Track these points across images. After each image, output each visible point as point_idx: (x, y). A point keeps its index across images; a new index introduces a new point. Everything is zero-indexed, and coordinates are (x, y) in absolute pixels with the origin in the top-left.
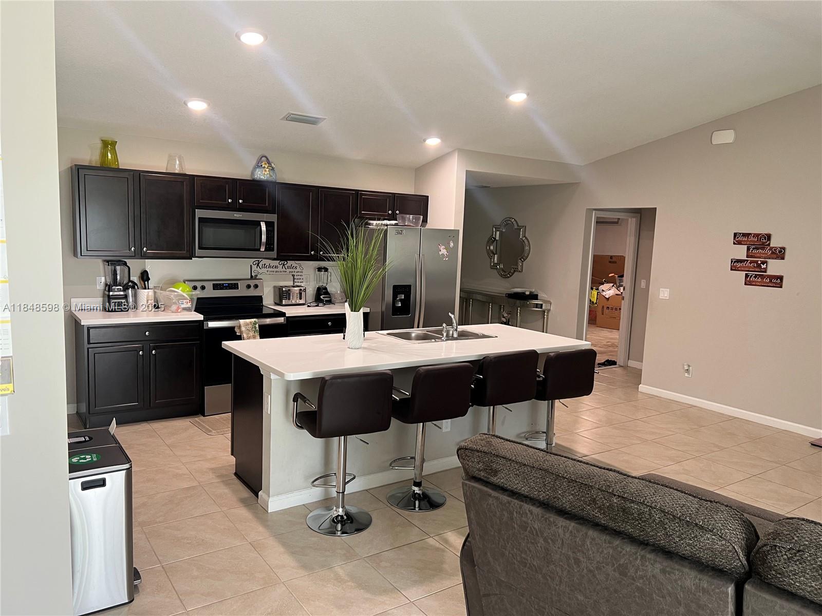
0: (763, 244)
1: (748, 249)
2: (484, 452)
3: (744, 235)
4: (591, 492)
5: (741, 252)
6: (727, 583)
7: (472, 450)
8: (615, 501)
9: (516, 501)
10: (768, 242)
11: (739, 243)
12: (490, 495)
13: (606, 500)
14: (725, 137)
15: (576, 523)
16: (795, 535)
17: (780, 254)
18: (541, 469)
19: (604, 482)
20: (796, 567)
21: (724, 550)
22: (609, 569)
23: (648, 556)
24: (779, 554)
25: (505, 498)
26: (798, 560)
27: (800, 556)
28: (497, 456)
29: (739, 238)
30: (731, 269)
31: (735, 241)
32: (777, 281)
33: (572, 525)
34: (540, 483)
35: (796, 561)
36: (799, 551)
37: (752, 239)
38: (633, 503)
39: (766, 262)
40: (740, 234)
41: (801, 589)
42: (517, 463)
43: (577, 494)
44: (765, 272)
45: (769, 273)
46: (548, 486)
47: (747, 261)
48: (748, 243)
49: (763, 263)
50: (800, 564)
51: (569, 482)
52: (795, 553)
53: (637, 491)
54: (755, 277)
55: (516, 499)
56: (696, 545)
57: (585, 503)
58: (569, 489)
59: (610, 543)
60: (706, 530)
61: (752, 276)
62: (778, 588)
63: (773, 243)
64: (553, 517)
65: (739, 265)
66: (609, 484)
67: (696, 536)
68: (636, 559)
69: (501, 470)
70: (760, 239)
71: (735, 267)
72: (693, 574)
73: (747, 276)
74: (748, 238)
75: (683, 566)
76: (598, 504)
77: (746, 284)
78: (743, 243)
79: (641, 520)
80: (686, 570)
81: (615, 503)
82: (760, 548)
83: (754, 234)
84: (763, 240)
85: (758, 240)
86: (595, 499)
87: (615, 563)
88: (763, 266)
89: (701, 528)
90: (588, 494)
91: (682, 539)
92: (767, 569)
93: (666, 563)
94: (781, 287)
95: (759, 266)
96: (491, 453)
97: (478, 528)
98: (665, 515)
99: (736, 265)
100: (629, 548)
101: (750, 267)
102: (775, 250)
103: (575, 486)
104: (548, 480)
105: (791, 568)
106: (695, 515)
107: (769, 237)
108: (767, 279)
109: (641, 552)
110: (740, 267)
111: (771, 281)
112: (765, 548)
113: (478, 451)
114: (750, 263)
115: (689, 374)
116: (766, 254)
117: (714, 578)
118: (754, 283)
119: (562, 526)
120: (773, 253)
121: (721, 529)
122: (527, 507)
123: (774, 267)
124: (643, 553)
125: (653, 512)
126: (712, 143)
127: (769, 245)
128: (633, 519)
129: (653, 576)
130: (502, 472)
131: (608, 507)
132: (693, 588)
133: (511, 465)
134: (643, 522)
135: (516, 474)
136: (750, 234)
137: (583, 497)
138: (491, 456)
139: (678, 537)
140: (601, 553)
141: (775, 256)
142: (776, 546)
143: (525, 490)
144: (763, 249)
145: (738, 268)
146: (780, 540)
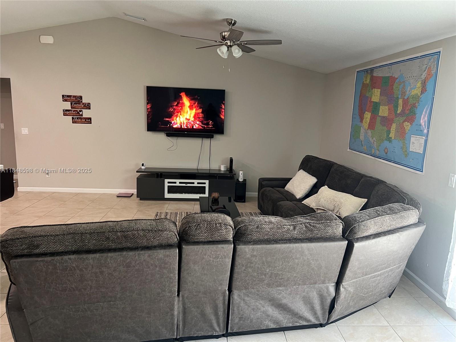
0: (79, 101)
1: (71, 104)
2: (23, 238)
3: (68, 96)
4: (105, 235)
5: (67, 106)
6: (176, 249)
7: (13, 240)
8: (119, 234)
9: (57, 257)
10: (81, 100)
11: (66, 101)
12: (37, 261)
13: (114, 235)
14: (48, 40)
15: (100, 253)
16: (194, 220)
17: (88, 106)
18: (69, 234)
19: (109, 228)
20: (199, 231)
21: (172, 236)
22: (121, 268)
23: (141, 252)
24: (192, 229)
25: (49, 259)
26: (199, 228)
27: (199, 226)
28: (35, 237)
29: (66, 98)
30: (64, 115)
31: (63, 100)
32: (88, 120)
33: (97, 255)
34: (72, 241)
35: (198, 229)
36: (198, 225)
37: (72, 98)
38: (128, 232)
39: (82, 111)
40: (66, 95)
41: (202, 239)
42: (51, 236)
43: (97, 238)
44: (82, 116)
45: (84, 116)
46: (78, 241)
47: (72, 110)
48: (71, 101)
49: (80, 111)
50: (200, 229)
51: (90, 234)
52: (197, 226)
53: (127, 226)
54: (77, 119)
55: (57, 256)
56: (161, 239)
57: (103, 241)
58: (92, 238)
59: (121, 255)
60: (164, 231)
61: (75, 118)
62: (193, 242)
63: (84, 101)
64: (84, 256)
65: (68, 112)
66: (112, 228)
67: (160, 235)
68: (136, 257)
69: (42, 243)
70: (77, 99)
71: (66, 113)
72: (162, 251)
73: (73, 118)
74: (70, 98)
75: (157, 250)
76: (111, 239)
77: (73, 123)
78: (68, 101)
79: (134, 238)
80: (159, 251)
81: (120, 235)
82: (184, 230)
83: (73, 96)
84: (78, 99)
85: (76, 99)
86: (108, 237)
87: (124, 263)
88: (81, 113)
89: (162, 231)
90: (104, 236)
91: (155, 239)
92: (188, 237)
93: (150, 252)
94: (91, 123)
95: (78, 113)
96: (30, 237)
97: (26, 285)
98: (145, 231)
99: (66, 112)
100: (131, 253)
101: (74, 114)
102: (85, 104)
103: (94, 235)
104: (77, 238)
105: (197, 232)
106: (157, 227)
107: (81, 97)
108: (83, 119)
109: (137, 253)
110: (68, 114)
111: (85, 121)
112: (186, 229)
113: (18, 239)
114: (74, 111)
115: (49, 175)
116: (81, 106)
117: (171, 249)
118: (77, 122)
119: (92, 258)
120: (84, 106)
121: (169, 228)
122: (66, 257)
123: (86, 113)
124: (138, 252)
125: (139, 232)
126: (40, 42)
127: (82, 102)
128: (130, 239)
129: (144, 261)
130: (43, 244)
131: (116, 238)
132: (163, 257)
133: (48, 238)
134: (135, 239)
135: (54, 242)
136: (71, 96)
137: (101, 239)
138: (30, 238)
139: (153, 238)
140: (116, 262)
141: (85, 107)
142: (190, 226)
143: (61, 249)
144: (79, 104)
145: (67, 114)
146: (190, 223)
